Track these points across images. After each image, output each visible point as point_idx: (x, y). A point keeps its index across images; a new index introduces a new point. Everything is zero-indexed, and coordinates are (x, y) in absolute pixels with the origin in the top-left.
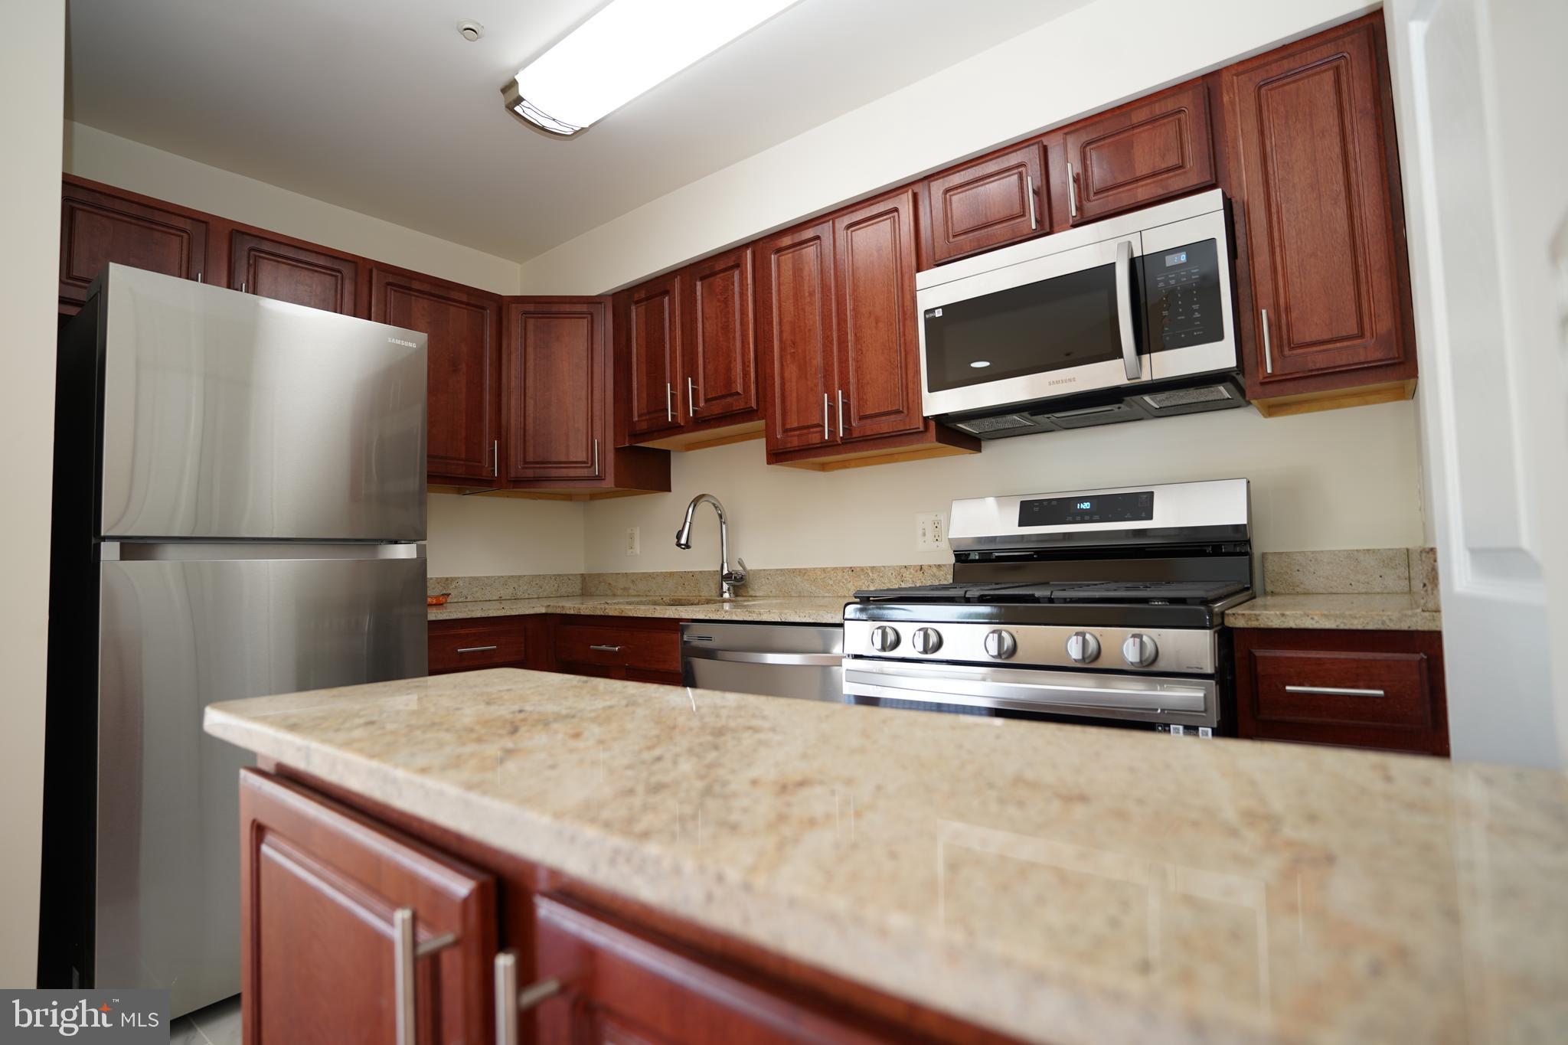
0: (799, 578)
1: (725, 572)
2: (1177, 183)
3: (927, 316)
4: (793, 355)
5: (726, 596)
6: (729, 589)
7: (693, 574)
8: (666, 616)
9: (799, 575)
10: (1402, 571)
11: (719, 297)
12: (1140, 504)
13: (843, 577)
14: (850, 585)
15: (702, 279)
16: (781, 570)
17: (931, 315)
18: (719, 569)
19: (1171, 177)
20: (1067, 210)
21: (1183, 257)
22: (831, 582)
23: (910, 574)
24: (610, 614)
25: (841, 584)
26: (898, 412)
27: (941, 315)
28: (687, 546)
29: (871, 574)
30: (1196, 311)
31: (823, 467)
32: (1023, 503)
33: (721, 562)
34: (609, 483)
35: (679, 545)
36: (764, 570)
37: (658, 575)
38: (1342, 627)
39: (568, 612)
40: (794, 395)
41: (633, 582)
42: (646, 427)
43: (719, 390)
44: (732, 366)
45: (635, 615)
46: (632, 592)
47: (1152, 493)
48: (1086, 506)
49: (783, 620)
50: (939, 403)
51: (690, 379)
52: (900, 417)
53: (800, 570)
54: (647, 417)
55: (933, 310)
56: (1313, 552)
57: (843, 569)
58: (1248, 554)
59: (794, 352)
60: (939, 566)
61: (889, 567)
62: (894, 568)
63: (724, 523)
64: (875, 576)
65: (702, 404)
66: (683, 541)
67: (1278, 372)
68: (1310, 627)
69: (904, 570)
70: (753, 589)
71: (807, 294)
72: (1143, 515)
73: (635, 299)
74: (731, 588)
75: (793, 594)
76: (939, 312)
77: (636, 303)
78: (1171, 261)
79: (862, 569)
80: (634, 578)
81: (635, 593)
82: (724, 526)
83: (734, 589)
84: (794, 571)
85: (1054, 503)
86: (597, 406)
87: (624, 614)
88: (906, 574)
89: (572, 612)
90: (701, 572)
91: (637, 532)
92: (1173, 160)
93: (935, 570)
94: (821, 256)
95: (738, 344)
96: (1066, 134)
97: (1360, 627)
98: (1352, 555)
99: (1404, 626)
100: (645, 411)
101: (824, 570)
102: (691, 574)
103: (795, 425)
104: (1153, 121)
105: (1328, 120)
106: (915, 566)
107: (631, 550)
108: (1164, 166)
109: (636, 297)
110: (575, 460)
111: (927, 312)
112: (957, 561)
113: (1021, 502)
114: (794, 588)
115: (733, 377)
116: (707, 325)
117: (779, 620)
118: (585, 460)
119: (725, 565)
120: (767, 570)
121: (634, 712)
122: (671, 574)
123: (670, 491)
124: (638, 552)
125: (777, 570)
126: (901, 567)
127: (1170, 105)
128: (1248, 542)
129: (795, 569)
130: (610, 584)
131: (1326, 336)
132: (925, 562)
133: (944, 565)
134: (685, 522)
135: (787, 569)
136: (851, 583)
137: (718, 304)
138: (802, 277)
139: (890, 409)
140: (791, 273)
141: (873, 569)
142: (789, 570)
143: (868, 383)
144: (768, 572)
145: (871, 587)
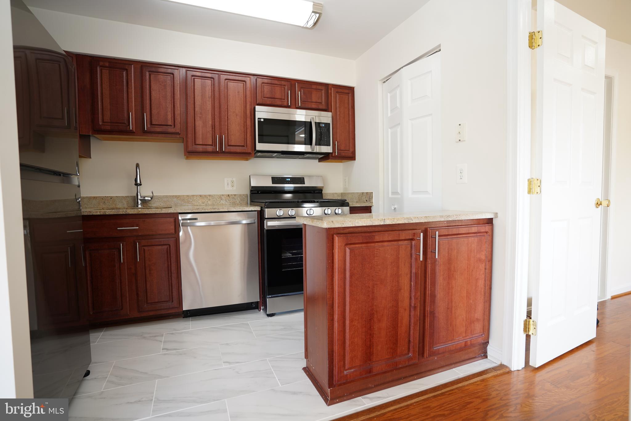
0: (175, 199)
1: (139, 197)
2: (321, 107)
3: (259, 120)
4: (200, 117)
5: (140, 206)
6: (141, 204)
9: (176, 198)
11: (161, 83)
12: (301, 180)
13: (196, 198)
15: (149, 71)
16: (166, 196)
17: (260, 120)
18: (135, 195)
19: (320, 105)
20: (299, 104)
21: (324, 125)
22: (191, 200)
23: (225, 197)
24: (130, 213)
25: (196, 201)
26: (243, 146)
27: (263, 121)
29: (209, 197)
30: (325, 138)
36: (157, 196)
40: (201, 132)
43: (160, 122)
44: (168, 113)
45: (148, 213)
47: (304, 178)
48: (289, 180)
50: (260, 146)
51: (145, 114)
52: (243, 148)
53: (176, 196)
54: (109, 124)
55: (261, 119)
57: (197, 196)
58: (321, 193)
59: (201, 117)
60: (235, 195)
61: (216, 195)
66: (139, 182)
67: (338, 155)
69: (222, 196)
70: (150, 204)
71: (207, 97)
76: (262, 120)
77: (100, 66)
78: (322, 125)
79: (205, 196)
83: (143, 203)
84: (173, 196)
85: (280, 178)
87: (140, 213)
88: (223, 197)
92: (320, 101)
93: (233, 196)
94: (213, 85)
96: (297, 82)
100: (108, 121)
101: (188, 196)
103: (201, 143)
104: (316, 89)
106: (226, 195)
108: (318, 101)
109: (100, 63)
111: (258, 118)
112: (251, 192)
113: (272, 177)
114: (173, 203)
115: (168, 118)
119: (139, 194)
120: (159, 196)
123: (91, 158)
126: (221, 195)
127: (320, 87)
128: (322, 190)
131: (344, 149)
132: (230, 194)
133: (237, 195)
134: (137, 174)
136: (200, 201)
137: (160, 86)
138: (206, 90)
139: (240, 145)
140: (200, 86)
141: (209, 195)
142: (170, 196)
143: (232, 135)
144: (159, 197)
145: (209, 202)
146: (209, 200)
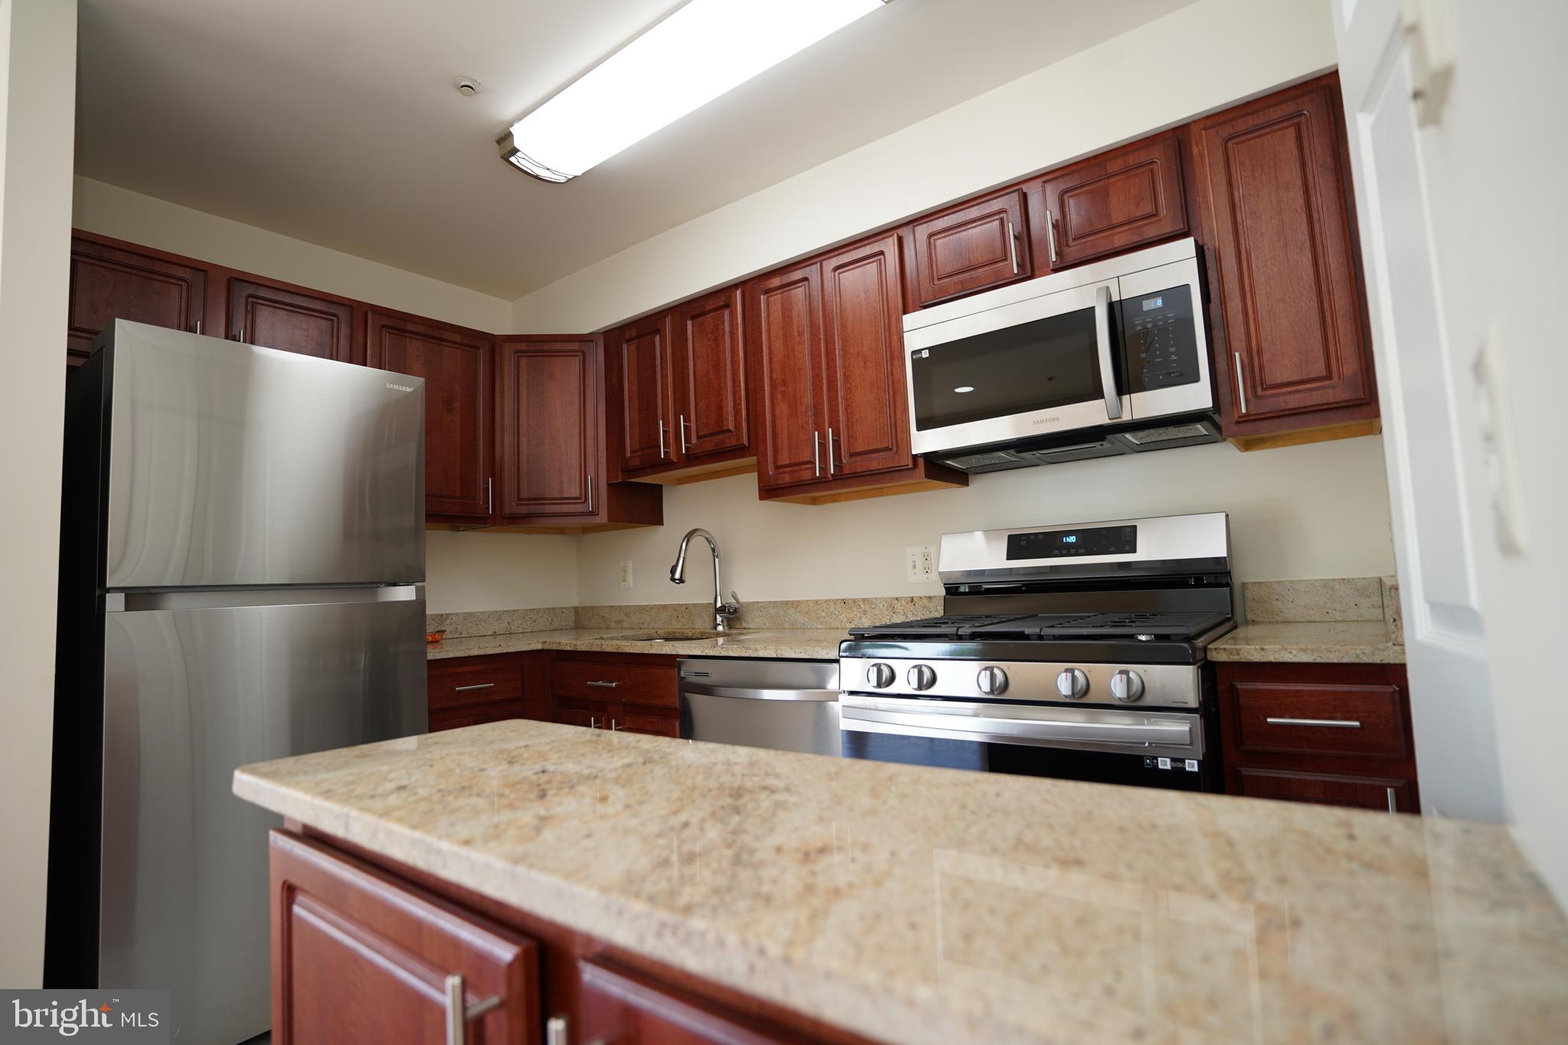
0: (792, 610)
1: (719, 605)
2: (1152, 232)
3: (914, 357)
4: (783, 393)
5: (720, 628)
6: (722, 621)
7: (687, 607)
8: (663, 652)
9: (792, 607)
10: (1376, 599)
11: (709, 336)
12: (1123, 537)
13: (835, 608)
14: (842, 617)
15: (693, 318)
16: (774, 602)
18: (712, 601)
19: (1147, 224)
20: (1047, 256)
21: (1159, 302)
22: (824, 614)
23: (903, 607)
24: (607, 650)
25: (833, 616)
26: (887, 449)
28: (681, 581)
29: (862, 606)
30: (1173, 353)
31: (814, 501)
32: (1010, 537)
33: (714, 596)
34: (603, 518)
35: (673, 579)
36: (757, 602)
37: (652, 607)
38: (1319, 660)
39: (565, 648)
40: (785, 432)
41: (626, 614)
42: (638, 463)
43: (711, 427)
44: (724, 403)
45: (632, 651)
46: (625, 625)
47: (1136, 526)
48: (1072, 539)
49: (779, 656)
50: (927, 441)
51: (682, 416)
52: (890, 454)
53: (793, 602)
54: (640, 453)
55: (919, 351)
56: (1291, 582)
57: (835, 601)
58: (1229, 585)
59: (784, 391)
60: (930, 598)
61: (880, 599)
62: (885, 600)
63: (717, 557)
64: (867, 608)
65: (694, 441)
66: (677, 576)
67: (1252, 412)
68: (1289, 660)
69: (895, 601)
70: (745, 622)
71: (796, 334)
72: (1127, 548)
73: (627, 338)
74: (725, 621)
75: (787, 626)
77: (628, 341)
78: (1148, 305)
79: (854, 601)
80: (627, 611)
81: (629, 626)
82: (717, 560)
83: (728, 622)
85: (1040, 537)
86: (590, 443)
87: (620, 651)
88: (898, 606)
89: (569, 648)
90: (694, 605)
91: (630, 565)
92: (1147, 209)
93: (925, 601)
94: (809, 296)
95: (729, 382)
96: (1045, 182)
97: (1335, 661)
98: (1328, 585)
99: (1377, 659)
100: (638, 447)
101: (816, 602)
102: (684, 607)
103: (787, 462)
104: (1127, 171)
105: (1292, 173)
106: (906, 598)
107: (624, 583)
108: (1138, 214)
109: (628, 335)
110: (568, 496)
111: (913, 353)
112: (947, 593)
113: (1010, 536)
114: (787, 620)
115: (724, 414)
116: (698, 363)
117: (775, 656)
118: (578, 496)
119: (719, 598)
120: (760, 602)
121: (652, 771)
122: (665, 607)
123: (662, 524)
124: (632, 586)
125: (771, 602)
126: (892, 599)
127: (1142, 156)
128: (1229, 573)
129: (788, 602)
130: (603, 617)
131: (1295, 378)
132: (916, 593)
133: (934, 597)
134: (679, 557)
135: (780, 602)
136: (844, 615)
137: (709, 343)
138: (792, 317)
139: (879, 447)
140: (780, 313)
141: (864, 600)
142: (782, 603)
143: (858, 421)
144: (761, 605)
145: (864, 620)
146: (865, 613)
